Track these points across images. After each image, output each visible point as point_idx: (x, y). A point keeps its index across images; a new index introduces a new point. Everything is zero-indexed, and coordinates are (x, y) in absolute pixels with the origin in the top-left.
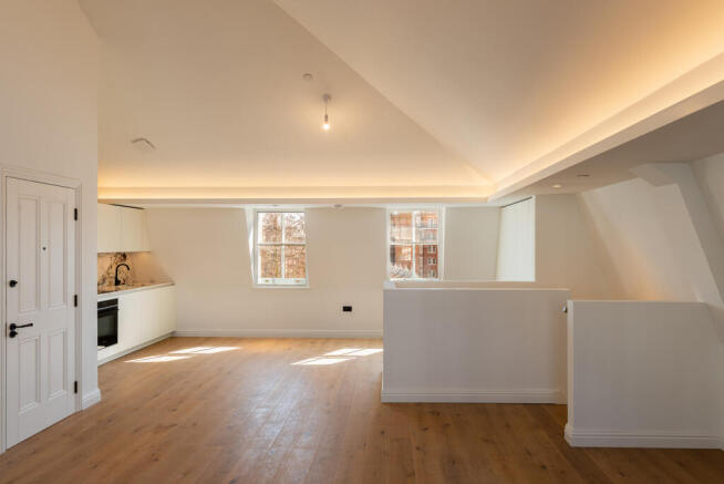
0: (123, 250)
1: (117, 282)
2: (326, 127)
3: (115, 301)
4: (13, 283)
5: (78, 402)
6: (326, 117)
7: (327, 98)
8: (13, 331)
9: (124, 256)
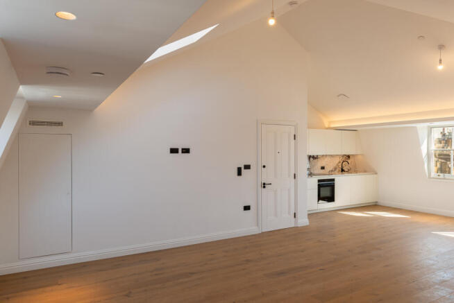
0: (347, 154)
1: (343, 170)
2: (440, 67)
3: (333, 180)
4: (264, 167)
5: (296, 222)
6: (440, 60)
7: (441, 47)
8: (264, 185)
9: (349, 157)
